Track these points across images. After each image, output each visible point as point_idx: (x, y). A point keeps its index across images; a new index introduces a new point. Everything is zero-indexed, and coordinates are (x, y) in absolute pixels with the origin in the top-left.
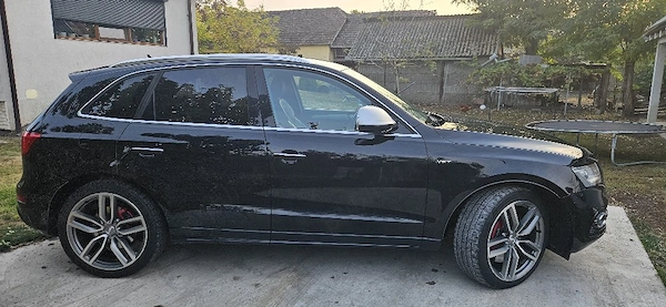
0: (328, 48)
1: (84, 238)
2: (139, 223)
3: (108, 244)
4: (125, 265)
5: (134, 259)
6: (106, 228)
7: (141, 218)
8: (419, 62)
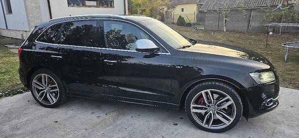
0: (196, 5)
1: (39, 91)
2: (56, 88)
3: (46, 94)
4: (52, 104)
5: (55, 102)
6: (46, 88)
7: (56, 85)
8: (235, 11)
